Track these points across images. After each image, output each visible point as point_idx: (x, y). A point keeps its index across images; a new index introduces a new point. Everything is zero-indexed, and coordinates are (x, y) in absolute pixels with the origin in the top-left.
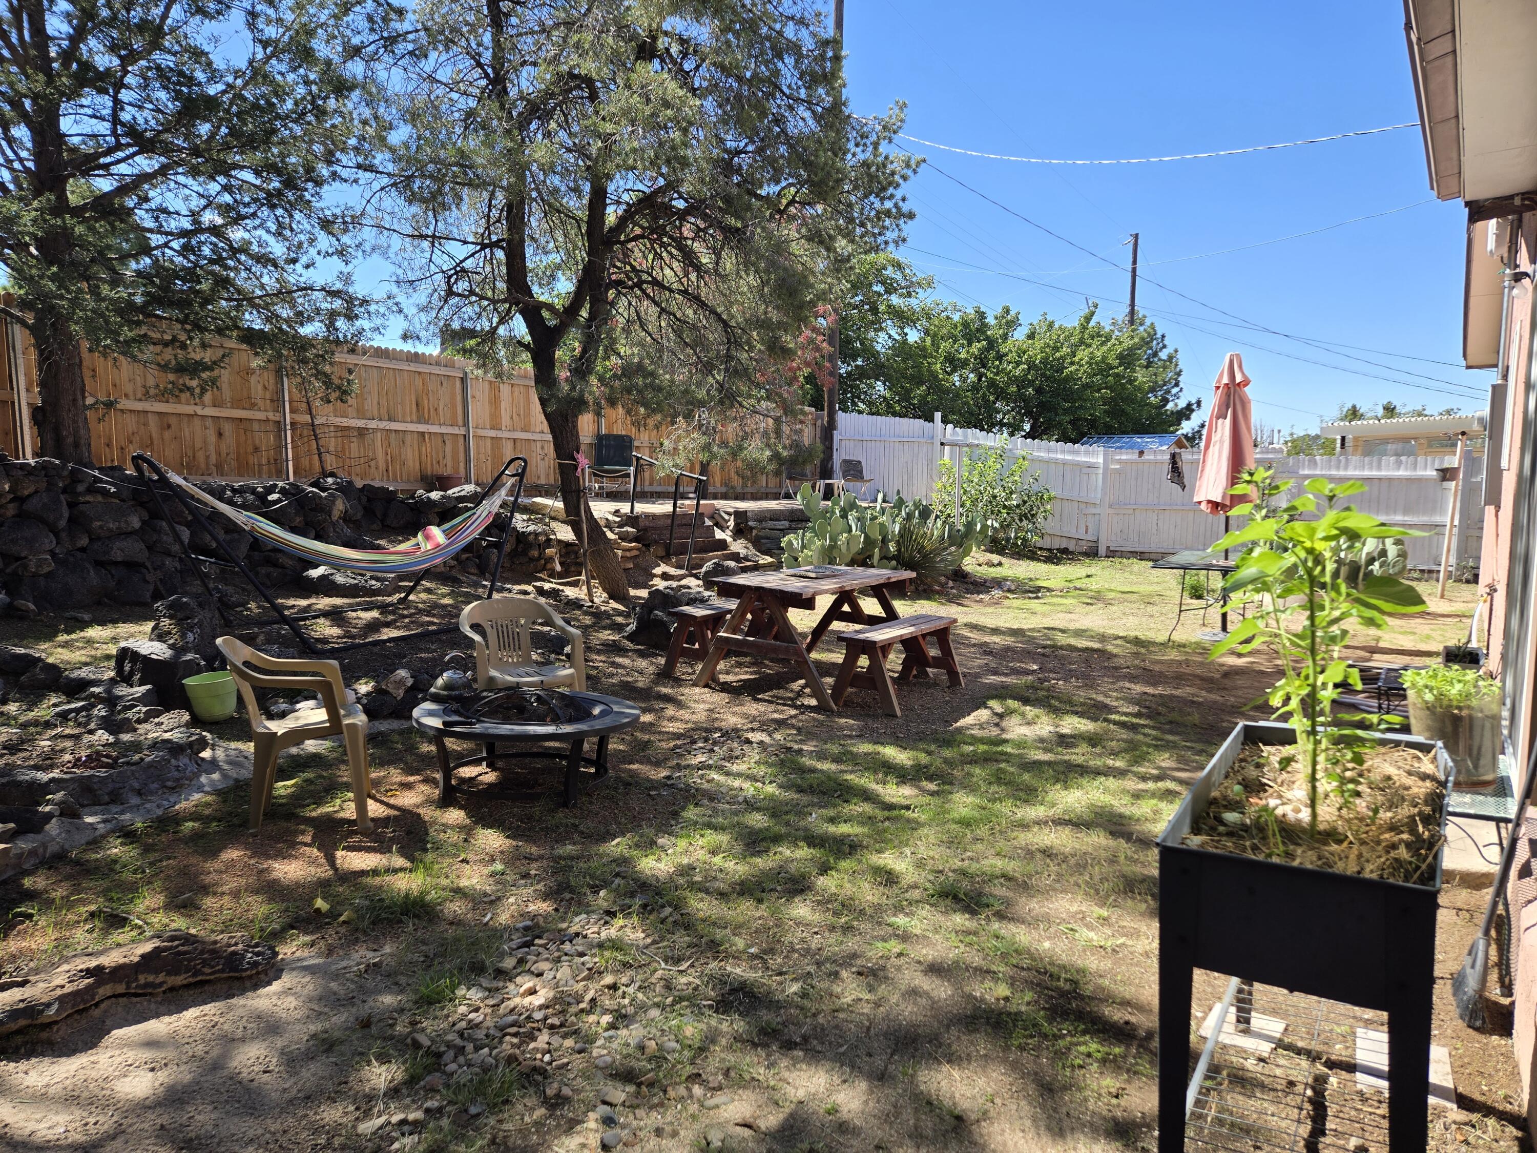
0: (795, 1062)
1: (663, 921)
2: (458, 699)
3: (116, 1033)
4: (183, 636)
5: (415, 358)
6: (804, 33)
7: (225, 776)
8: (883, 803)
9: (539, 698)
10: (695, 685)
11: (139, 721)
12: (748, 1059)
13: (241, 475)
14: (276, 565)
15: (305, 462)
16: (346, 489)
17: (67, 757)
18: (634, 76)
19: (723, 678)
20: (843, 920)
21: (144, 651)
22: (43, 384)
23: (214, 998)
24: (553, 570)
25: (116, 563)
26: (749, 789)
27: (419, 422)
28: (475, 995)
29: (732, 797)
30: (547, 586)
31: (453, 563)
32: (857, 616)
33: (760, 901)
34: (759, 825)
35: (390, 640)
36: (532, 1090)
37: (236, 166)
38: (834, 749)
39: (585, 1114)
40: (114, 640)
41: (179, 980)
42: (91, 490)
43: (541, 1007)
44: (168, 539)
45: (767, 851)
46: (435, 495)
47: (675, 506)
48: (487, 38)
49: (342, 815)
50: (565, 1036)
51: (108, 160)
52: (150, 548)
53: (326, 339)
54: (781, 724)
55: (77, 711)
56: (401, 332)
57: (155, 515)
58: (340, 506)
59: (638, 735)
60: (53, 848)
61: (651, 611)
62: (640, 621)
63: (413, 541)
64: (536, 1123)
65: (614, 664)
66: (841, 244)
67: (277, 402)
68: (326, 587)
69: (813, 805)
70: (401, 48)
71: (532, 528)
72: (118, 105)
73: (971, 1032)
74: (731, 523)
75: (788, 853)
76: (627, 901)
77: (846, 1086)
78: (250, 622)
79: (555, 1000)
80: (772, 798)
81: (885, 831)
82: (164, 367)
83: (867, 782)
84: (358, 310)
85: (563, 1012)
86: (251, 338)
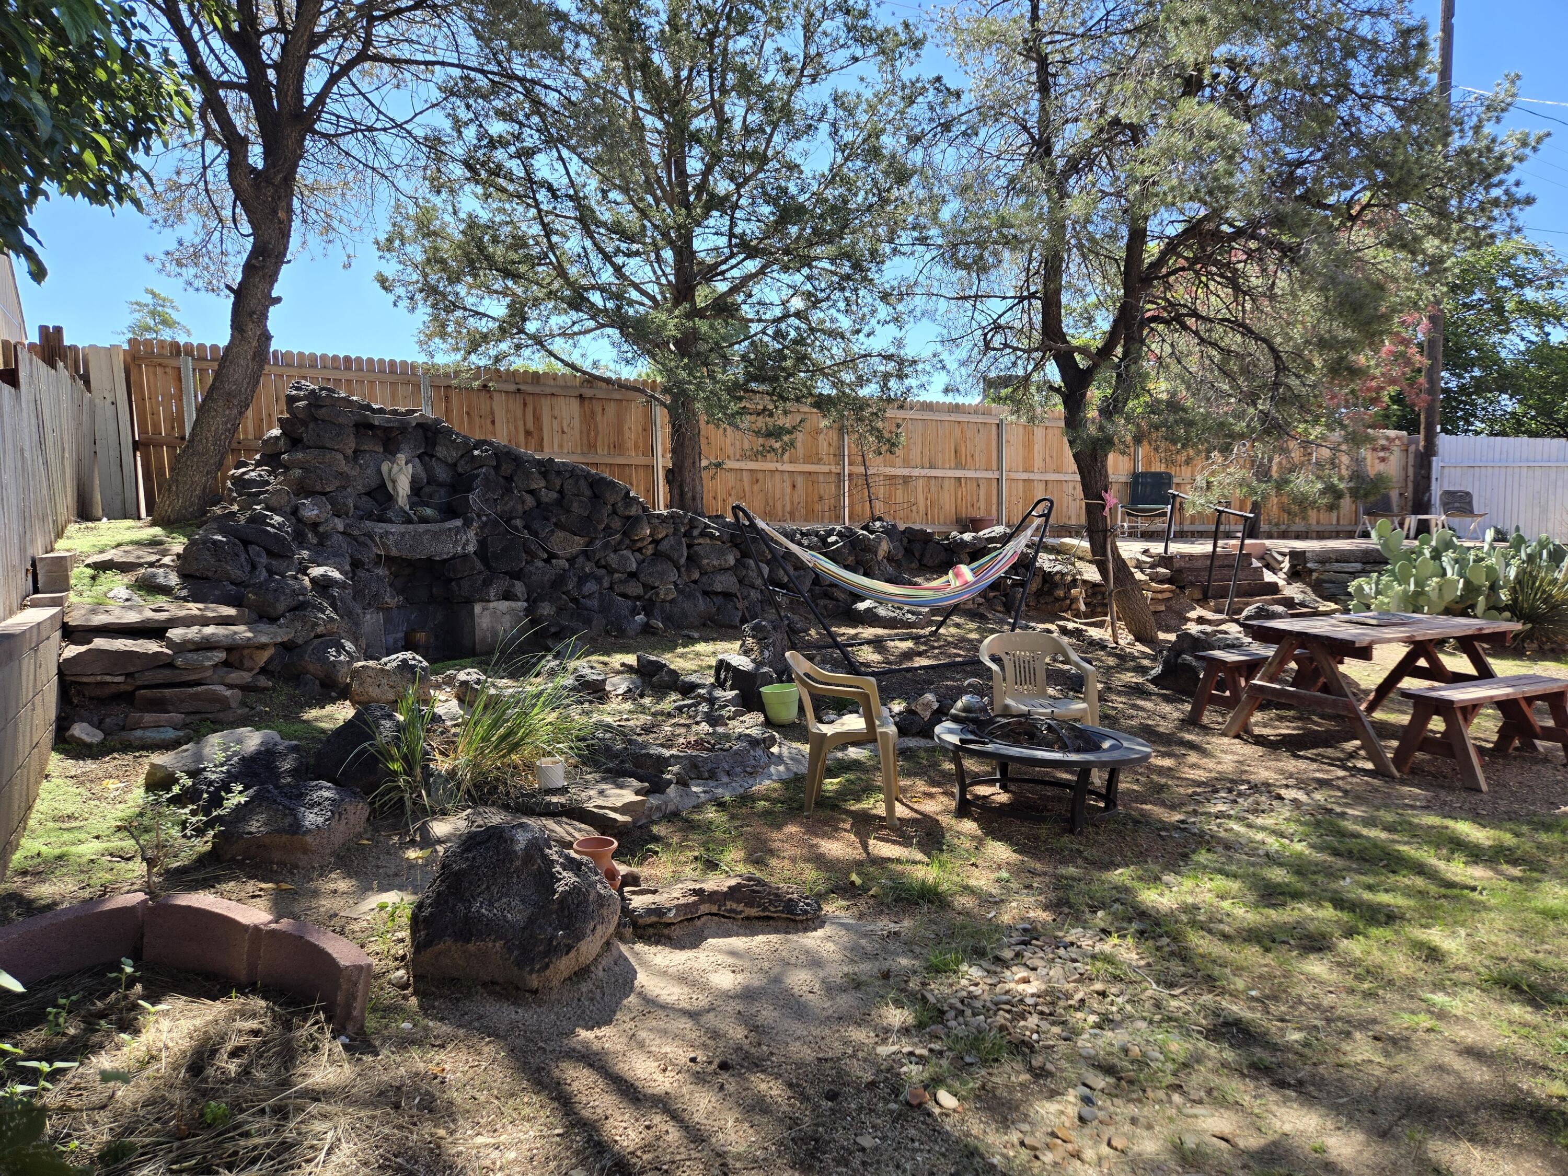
0: (1286, 1100)
1: (1158, 949)
2: (975, 721)
3: (711, 941)
4: (762, 653)
5: (956, 408)
6: (1383, 24)
7: (788, 769)
8: (1442, 880)
9: (1050, 728)
10: (1224, 734)
11: (729, 718)
12: (1234, 1085)
13: (807, 520)
14: (831, 598)
15: (858, 508)
16: (890, 532)
17: (682, 740)
18: (1176, 115)
19: (1257, 731)
20: (1366, 986)
21: (734, 663)
22: (674, 451)
23: (777, 931)
24: (1078, 610)
25: (717, 593)
26: (1273, 844)
27: (956, 468)
28: (975, 972)
29: (1252, 849)
30: (1070, 626)
31: (981, 600)
32: (1437, 673)
33: (1267, 950)
34: (1279, 880)
35: (921, 668)
36: (1019, 1058)
37: (817, 258)
38: (1388, 817)
39: (1066, 1089)
40: (714, 653)
41: (753, 912)
42: (703, 534)
43: (1033, 995)
44: (753, 574)
45: (1283, 905)
46: (968, 537)
47: (1215, 546)
48: (1034, 105)
49: (874, 812)
50: (1053, 1023)
51: (724, 267)
52: (740, 582)
53: (881, 399)
54: (1323, 784)
55: (689, 706)
56: (943, 387)
57: (745, 554)
58: (885, 547)
59: (1155, 777)
60: (671, 807)
61: (1179, 655)
62: (1166, 663)
63: (944, 579)
64: (1021, 1084)
65: (1134, 707)
66: (1431, 245)
67: (839, 456)
68: (870, 618)
69: (1349, 870)
70: (957, 129)
71: (1059, 568)
72: (733, 224)
73: (1505, 1120)
74: (1286, 565)
75: (1309, 911)
76: (1125, 925)
77: (1339, 1133)
78: (810, 645)
79: (1046, 993)
80: (1300, 855)
81: (1437, 908)
82: (757, 433)
83: (1428, 856)
84: (908, 370)
85: (1052, 1003)
86: (822, 403)
